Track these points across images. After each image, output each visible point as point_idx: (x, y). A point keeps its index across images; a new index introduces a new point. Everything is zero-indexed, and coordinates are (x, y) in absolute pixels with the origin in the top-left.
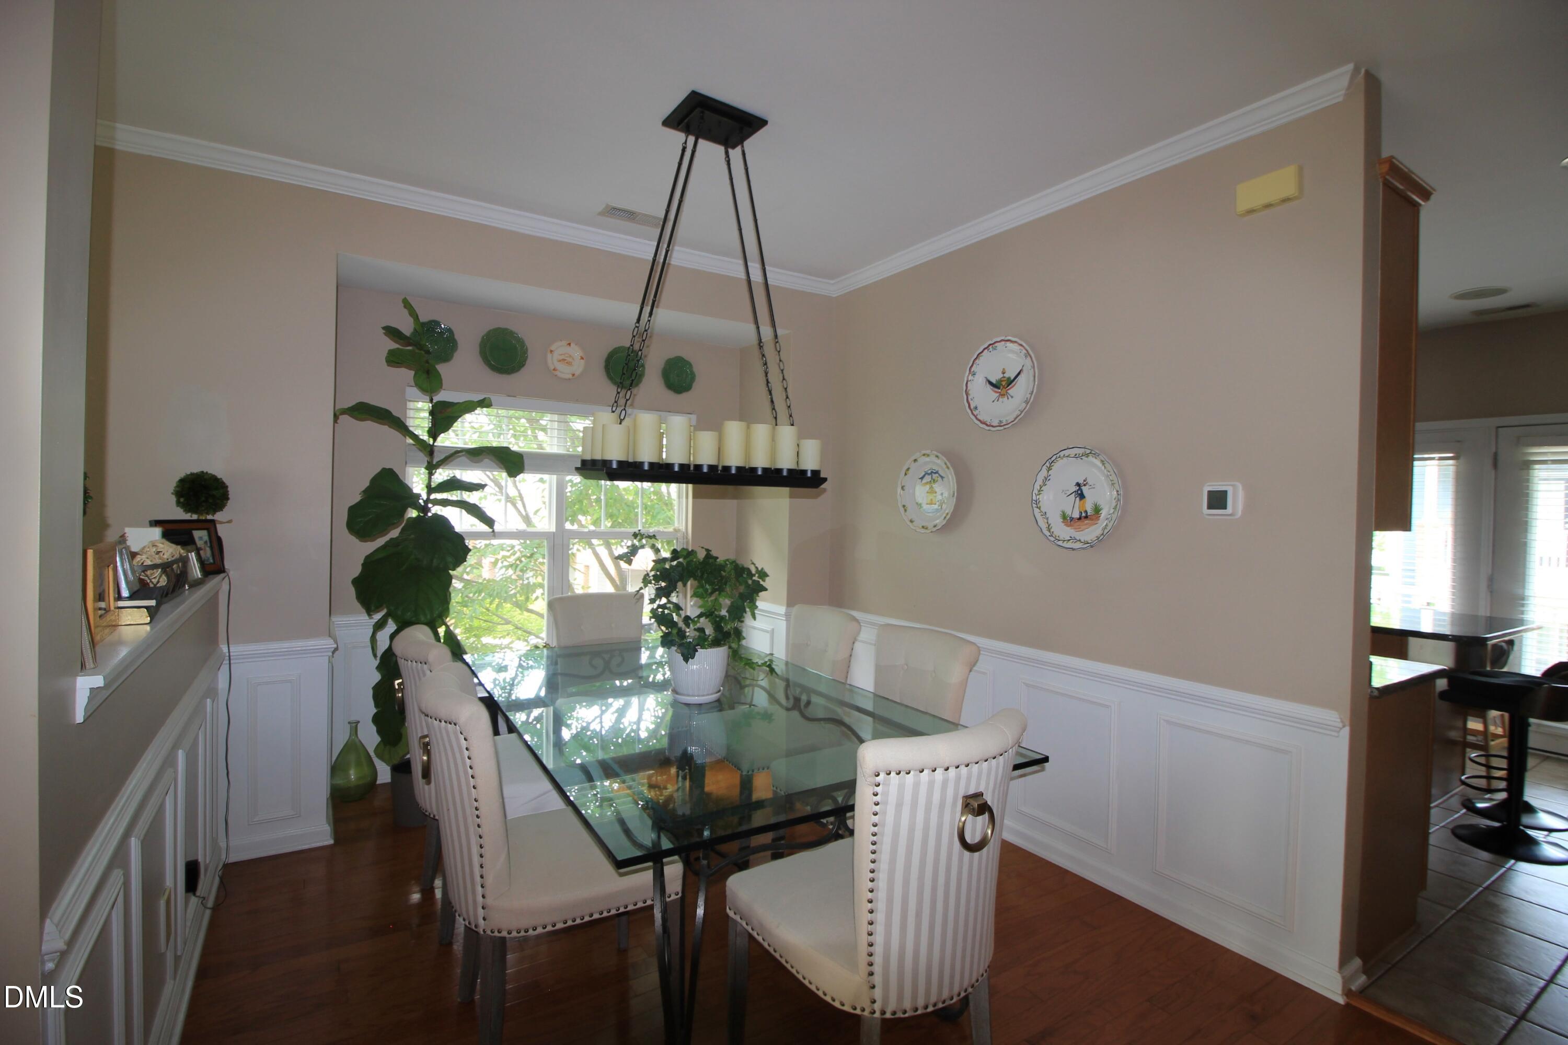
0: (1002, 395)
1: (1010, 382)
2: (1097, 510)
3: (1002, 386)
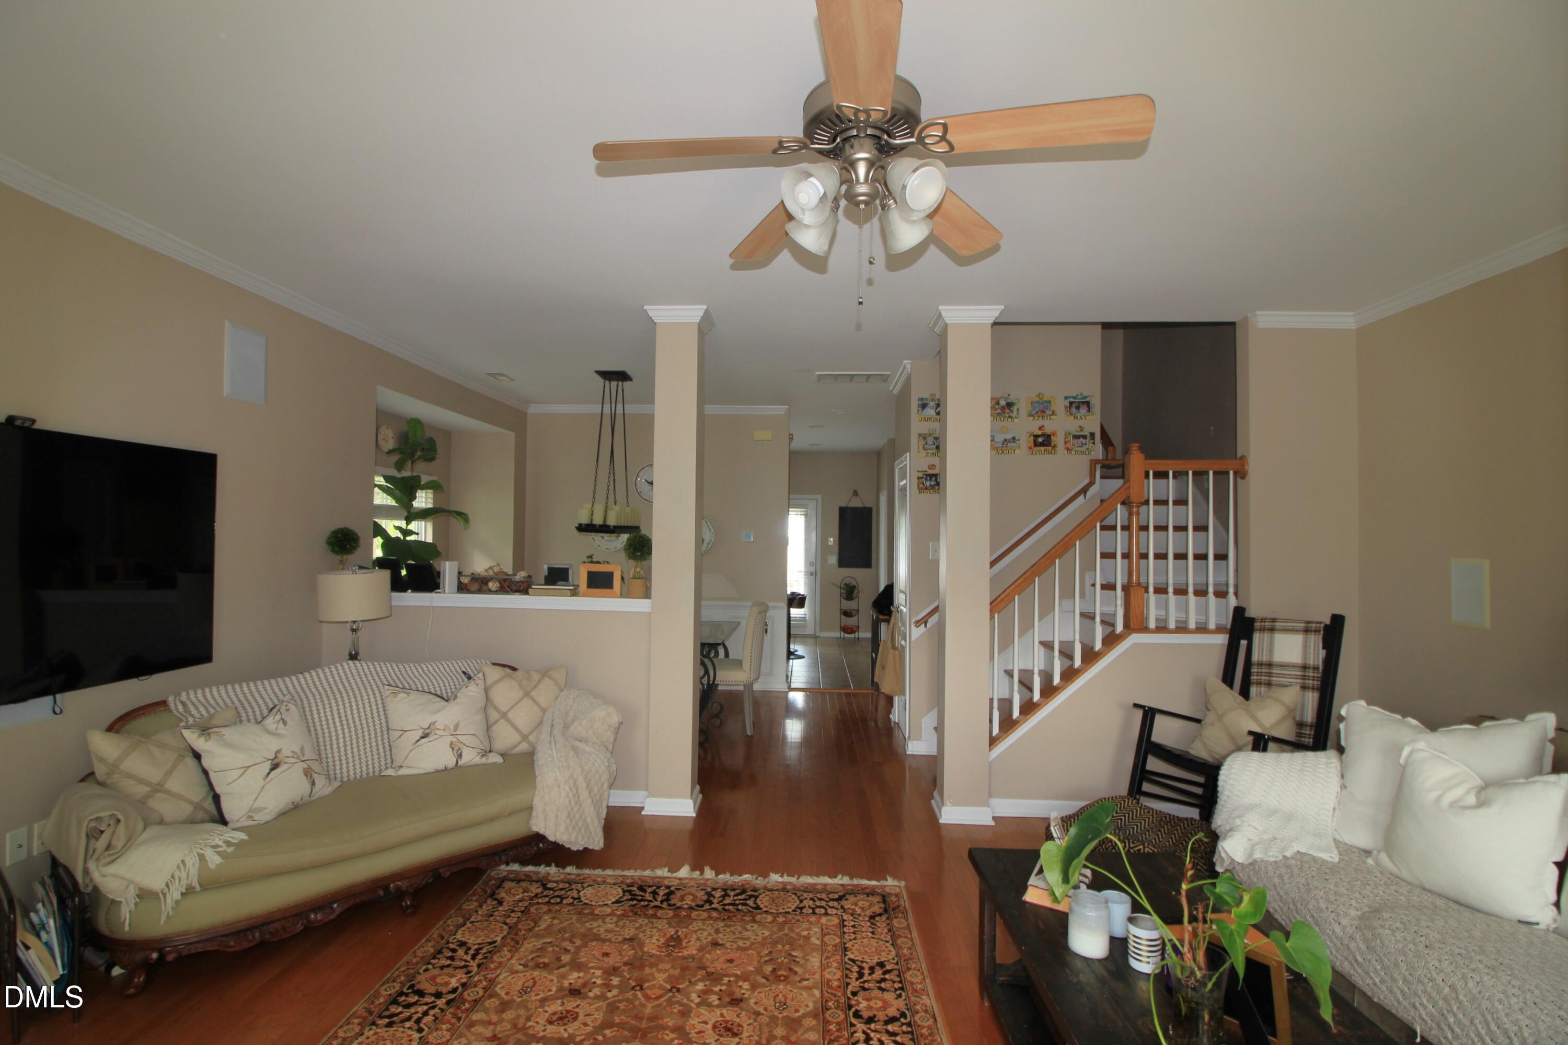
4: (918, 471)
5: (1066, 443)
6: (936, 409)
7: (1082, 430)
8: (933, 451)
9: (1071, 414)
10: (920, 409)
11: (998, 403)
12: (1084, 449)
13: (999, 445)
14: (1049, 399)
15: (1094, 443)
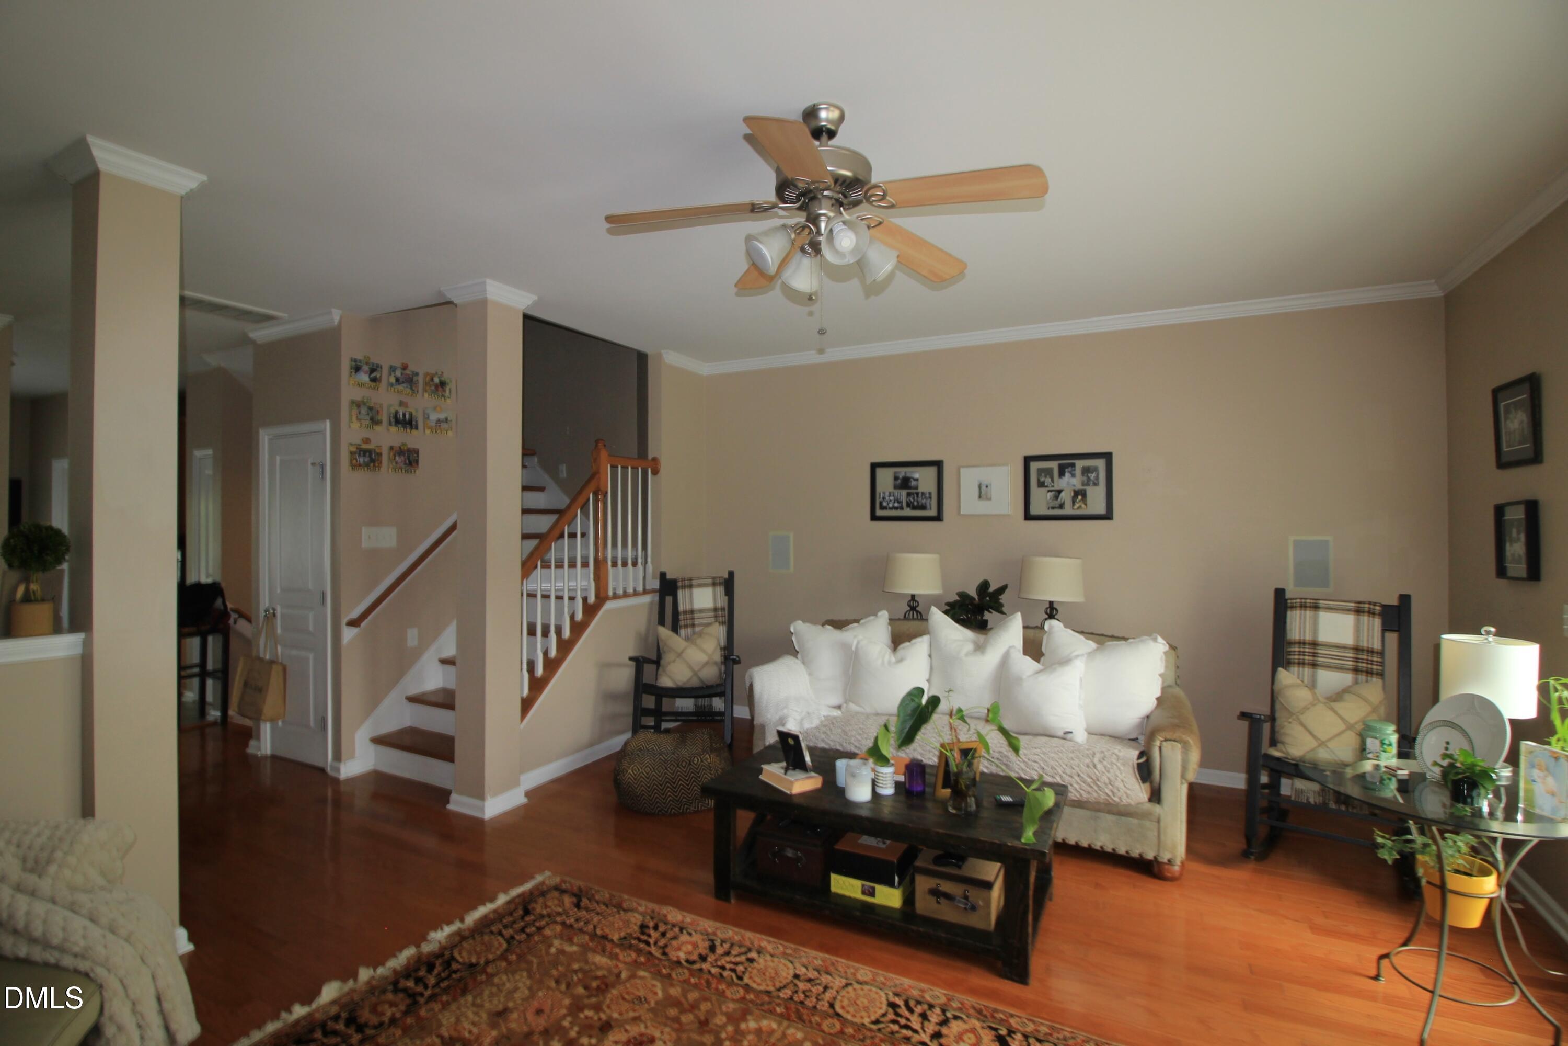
4: (351, 444)
6: (370, 374)
8: (366, 423)
10: (353, 371)
11: (432, 380)
13: (433, 424)
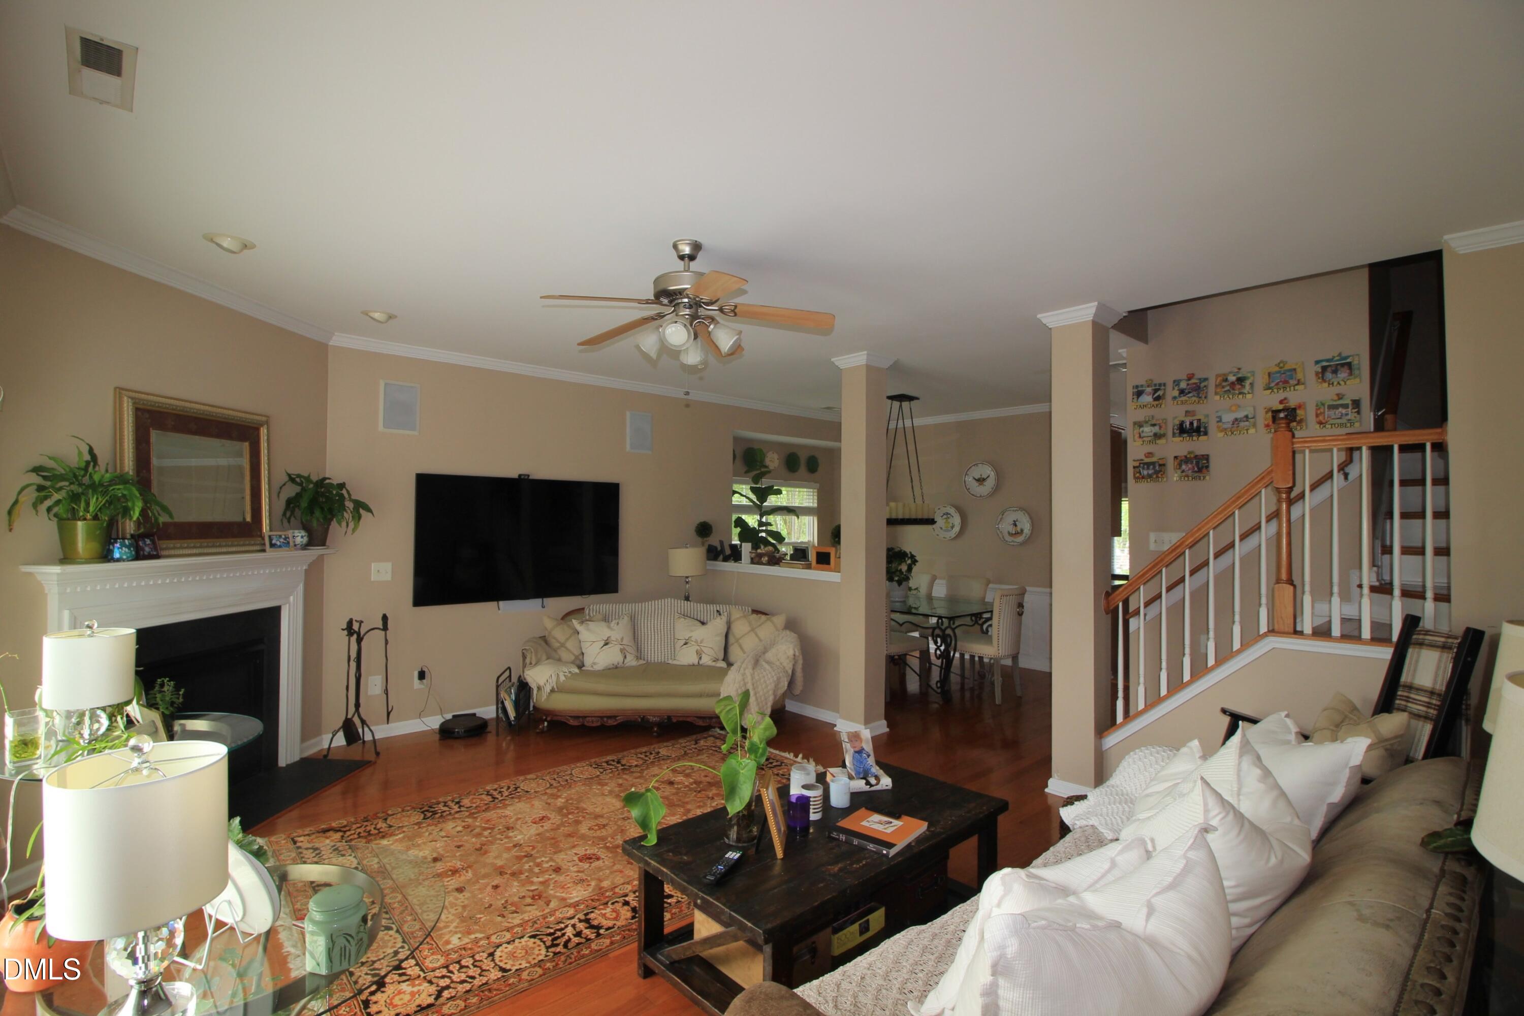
0: (980, 484)
1: (984, 480)
2: (1022, 531)
3: (981, 481)
4: (1134, 461)
5: (1317, 416)
6: (1154, 394)
7: (1340, 399)
8: (1150, 439)
9: (1324, 381)
10: (1135, 397)
11: (1226, 380)
12: (1344, 421)
13: (1229, 425)
14: (1294, 367)
15: (1358, 413)
